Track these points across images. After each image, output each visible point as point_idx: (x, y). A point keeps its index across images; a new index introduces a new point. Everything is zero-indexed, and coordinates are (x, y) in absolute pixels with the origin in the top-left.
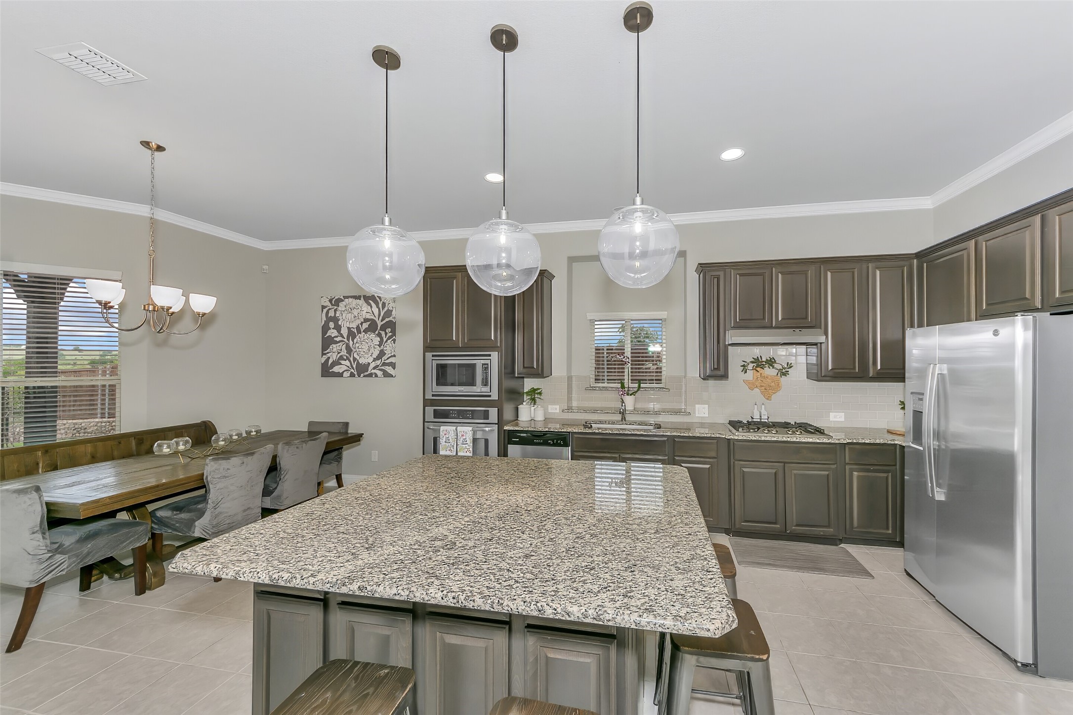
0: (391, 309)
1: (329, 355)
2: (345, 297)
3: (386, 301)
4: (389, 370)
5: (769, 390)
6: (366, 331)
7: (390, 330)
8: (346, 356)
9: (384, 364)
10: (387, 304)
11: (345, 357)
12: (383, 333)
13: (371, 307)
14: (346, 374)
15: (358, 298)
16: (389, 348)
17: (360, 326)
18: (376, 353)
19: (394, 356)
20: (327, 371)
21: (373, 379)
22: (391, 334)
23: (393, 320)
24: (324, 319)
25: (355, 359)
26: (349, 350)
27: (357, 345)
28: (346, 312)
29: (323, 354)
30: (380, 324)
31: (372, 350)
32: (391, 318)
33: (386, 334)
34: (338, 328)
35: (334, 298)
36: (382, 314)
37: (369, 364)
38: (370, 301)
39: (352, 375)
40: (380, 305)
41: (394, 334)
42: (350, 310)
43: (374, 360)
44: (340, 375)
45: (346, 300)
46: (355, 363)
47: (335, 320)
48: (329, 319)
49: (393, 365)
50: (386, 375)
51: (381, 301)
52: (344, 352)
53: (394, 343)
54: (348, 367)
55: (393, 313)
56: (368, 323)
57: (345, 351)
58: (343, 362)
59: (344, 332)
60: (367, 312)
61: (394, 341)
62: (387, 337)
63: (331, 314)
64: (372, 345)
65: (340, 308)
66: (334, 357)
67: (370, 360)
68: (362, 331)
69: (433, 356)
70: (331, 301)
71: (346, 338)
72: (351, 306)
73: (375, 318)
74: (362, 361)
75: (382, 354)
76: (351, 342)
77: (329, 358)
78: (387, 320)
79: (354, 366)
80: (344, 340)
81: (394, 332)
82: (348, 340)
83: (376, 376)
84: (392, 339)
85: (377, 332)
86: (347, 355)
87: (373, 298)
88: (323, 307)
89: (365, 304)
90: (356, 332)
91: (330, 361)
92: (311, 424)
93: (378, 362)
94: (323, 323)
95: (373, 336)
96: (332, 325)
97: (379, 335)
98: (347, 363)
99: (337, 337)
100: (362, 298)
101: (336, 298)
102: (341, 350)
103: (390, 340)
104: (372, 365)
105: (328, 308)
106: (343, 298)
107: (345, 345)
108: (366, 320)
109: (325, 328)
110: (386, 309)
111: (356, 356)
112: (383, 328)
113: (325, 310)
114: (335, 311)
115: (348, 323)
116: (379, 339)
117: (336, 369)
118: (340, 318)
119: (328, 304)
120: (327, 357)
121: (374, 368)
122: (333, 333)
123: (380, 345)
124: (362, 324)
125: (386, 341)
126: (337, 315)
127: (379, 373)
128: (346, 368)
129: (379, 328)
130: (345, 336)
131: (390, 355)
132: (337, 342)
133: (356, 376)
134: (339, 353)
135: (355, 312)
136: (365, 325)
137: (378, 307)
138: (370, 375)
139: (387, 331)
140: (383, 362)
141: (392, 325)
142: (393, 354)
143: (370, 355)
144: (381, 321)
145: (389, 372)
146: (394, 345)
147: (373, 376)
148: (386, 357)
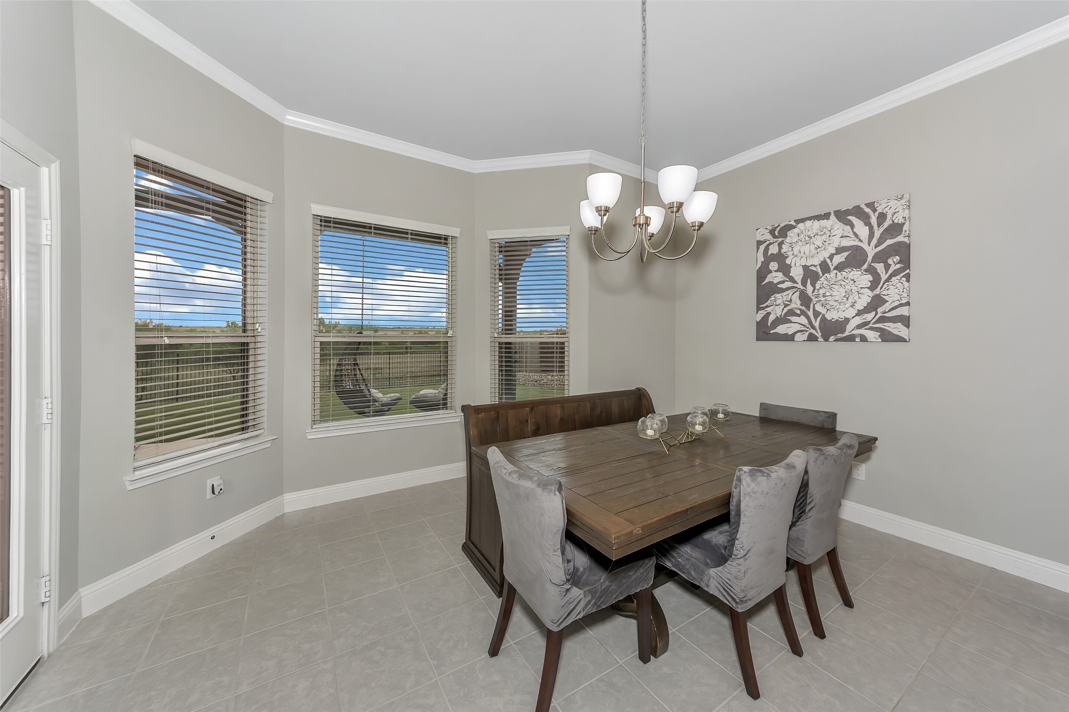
0: (901, 221)
1: (769, 309)
2: (798, 222)
3: (887, 209)
4: (897, 329)
6: (840, 268)
7: (897, 258)
8: (800, 310)
9: (882, 319)
10: (889, 216)
11: (798, 312)
12: (880, 267)
13: (852, 226)
14: (798, 337)
15: (826, 216)
16: (893, 292)
17: (828, 261)
18: (862, 304)
19: (908, 304)
20: (764, 332)
21: (857, 345)
22: (898, 266)
23: (906, 240)
24: (761, 259)
25: (816, 314)
26: (805, 300)
27: (822, 292)
28: (800, 243)
29: (759, 309)
30: (871, 252)
31: (854, 297)
32: (900, 238)
33: (887, 267)
34: (785, 269)
35: (779, 226)
36: (878, 233)
37: (847, 320)
38: (850, 217)
39: (812, 338)
40: (874, 220)
41: (908, 267)
42: (807, 238)
43: (859, 313)
44: (790, 338)
45: (801, 225)
46: (819, 319)
47: (780, 258)
48: (769, 258)
49: (905, 321)
50: (887, 337)
51: (875, 210)
52: (796, 304)
53: (908, 281)
54: (804, 326)
55: (905, 228)
56: (846, 254)
57: (799, 302)
58: (794, 319)
59: (797, 273)
60: (842, 237)
61: (908, 277)
62: (890, 272)
63: (774, 250)
64: (854, 288)
65: (788, 240)
66: (777, 311)
67: (853, 312)
68: (832, 268)
70: (772, 232)
71: (800, 282)
72: (809, 233)
73: (860, 244)
74: (832, 316)
75: (877, 302)
76: (809, 288)
77: (769, 314)
78: (889, 242)
79: (817, 324)
80: (796, 285)
81: (906, 262)
82: (804, 283)
83: (864, 339)
84: (903, 274)
85: (865, 266)
86: (801, 307)
87: (857, 211)
88: (759, 243)
89: (839, 225)
90: (819, 271)
91: (772, 318)
92: (764, 407)
93: (869, 317)
94: (759, 265)
95: (855, 274)
96: (774, 266)
97: (871, 271)
98: (803, 320)
99: (783, 282)
100: (833, 217)
101: (782, 225)
102: (791, 301)
103: (898, 277)
104: (858, 320)
105: (768, 242)
106: (794, 224)
107: (798, 294)
108: (839, 250)
109: (763, 272)
110: (886, 224)
111: (818, 308)
112: (881, 257)
113: (762, 247)
114: (780, 245)
115: (804, 259)
116: (870, 278)
117: (781, 329)
118: (790, 253)
119: (769, 237)
120: (766, 312)
121: (859, 327)
122: (775, 277)
123: (872, 288)
124: (831, 257)
125: (888, 280)
126: (783, 251)
127: (871, 335)
128: (799, 328)
129: (870, 259)
130: (798, 279)
131: (897, 303)
132: (783, 290)
133: (820, 339)
134: (786, 306)
135: (818, 241)
136: (839, 259)
137: (868, 223)
138: (851, 338)
139: (890, 261)
140: (879, 315)
141: (903, 251)
142: (904, 301)
143: (848, 305)
144: (876, 247)
145: (896, 332)
146: (906, 284)
147: (858, 339)
148: (887, 307)
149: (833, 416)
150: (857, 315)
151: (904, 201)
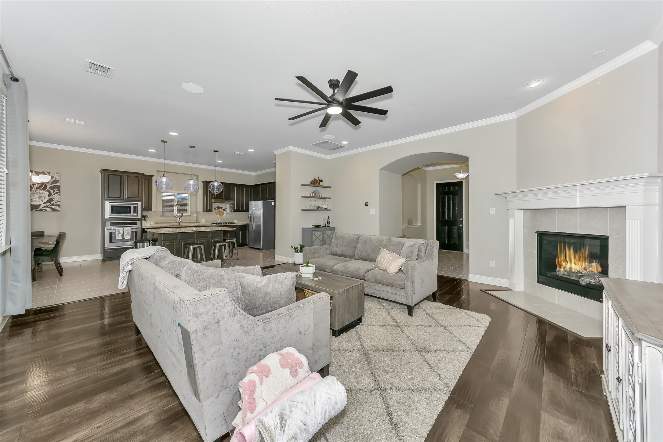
0: (58, 180)
3: (54, 175)
5: (221, 215)
6: (37, 189)
7: (57, 189)
9: (52, 205)
10: (54, 177)
12: (51, 191)
16: (56, 198)
18: (45, 200)
19: (60, 201)
21: (44, 212)
22: (57, 191)
23: (60, 185)
30: (48, 186)
31: (42, 198)
32: (58, 184)
33: (54, 191)
37: (40, 205)
41: (60, 192)
43: (44, 203)
49: (59, 206)
50: (54, 210)
51: (50, 175)
53: (60, 195)
55: (59, 182)
61: (60, 194)
62: (55, 192)
64: (42, 196)
67: (42, 203)
69: (109, 203)
74: (34, 203)
75: (50, 200)
78: (55, 184)
81: (59, 190)
83: (46, 210)
85: (46, 190)
93: (48, 204)
95: (43, 191)
97: (48, 191)
103: (57, 194)
104: (44, 205)
110: (54, 179)
112: (52, 188)
116: (48, 193)
121: (44, 207)
123: (49, 196)
125: (54, 195)
127: (48, 210)
129: (48, 188)
131: (57, 201)
138: (42, 210)
139: (55, 190)
140: (51, 204)
141: (59, 187)
142: (59, 201)
143: (40, 200)
144: (50, 185)
145: (56, 209)
146: (59, 196)
147: (44, 211)
148: (54, 202)
149: (43, 232)
150: (43, 203)
151: (58, 175)
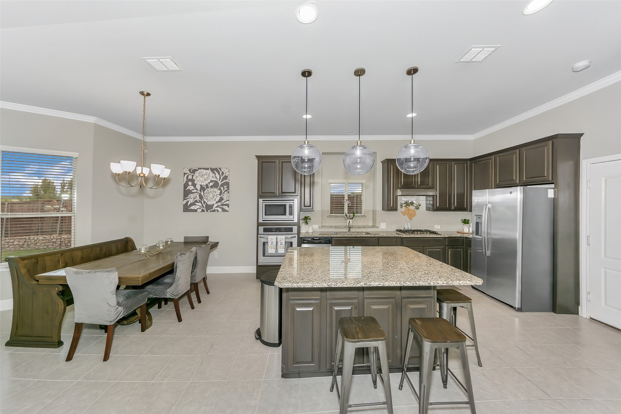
0: (227, 175)
1: (188, 200)
2: (199, 169)
3: (224, 171)
4: (226, 208)
5: (411, 216)
6: (212, 187)
7: (226, 186)
8: (199, 200)
9: (223, 205)
10: (224, 173)
11: (199, 201)
12: (222, 188)
13: (215, 174)
14: (199, 210)
15: (208, 169)
16: (225, 196)
17: (208, 184)
18: (217, 200)
19: (229, 200)
20: (186, 208)
21: (216, 213)
22: (226, 189)
24: (185, 180)
25: (204, 202)
26: (201, 197)
27: (206, 194)
28: (199, 177)
29: (184, 199)
30: (220, 183)
31: (215, 197)
32: (227, 181)
33: (224, 188)
34: (194, 185)
35: (192, 169)
36: (222, 178)
37: (213, 205)
38: (215, 171)
39: (203, 211)
40: (221, 173)
41: (229, 189)
42: (202, 175)
43: (217, 203)
44: (196, 211)
45: (200, 170)
46: (205, 204)
47: (192, 180)
48: (188, 180)
49: (228, 205)
50: (224, 210)
51: (221, 171)
52: (198, 198)
53: (229, 193)
54: (200, 206)
55: (228, 178)
56: (213, 183)
57: (199, 198)
58: (197, 204)
59: (198, 187)
60: (212, 177)
61: (229, 192)
62: (224, 190)
63: (190, 177)
64: (216, 194)
65: (195, 175)
66: (191, 201)
67: (214, 203)
68: (209, 187)
69: (263, 200)
70: (190, 170)
71: (199, 190)
72: (202, 174)
73: (217, 180)
74: (209, 203)
75: (221, 199)
76: (202, 193)
77: (188, 201)
78: (224, 181)
79: (204, 206)
80: (198, 191)
81: (228, 187)
82: (201, 191)
83: (218, 211)
84: (227, 192)
85: (218, 188)
86: (199, 199)
87: (216, 169)
88: (185, 174)
89: (211, 173)
90: (205, 187)
91: (189, 203)
92: (186, 238)
93: (219, 204)
94: (185, 182)
95: (216, 190)
96: (190, 183)
97: (220, 189)
98: (200, 204)
99: (193, 190)
100: (209, 169)
101: (193, 169)
102: (196, 197)
103: (226, 192)
104: (216, 205)
105: (188, 174)
106: (198, 169)
107: (198, 195)
108: (211, 181)
109: (186, 185)
110: (224, 175)
111: (205, 200)
112: (222, 185)
113: (186, 176)
114: (193, 176)
115: (201, 182)
116: (219, 191)
117: (193, 208)
118: (196, 180)
119: (188, 172)
120: (187, 201)
121: (216, 207)
122: (191, 188)
123: (220, 195)
124: (209, 183)
125: (224, 193)
126: (193, 178)
127: (220, 210)
128: (199, 207)
129: (220, 185)
130: (199, 189)
131: (226, 200)
132: (194, 193)
133: (205, 211)
134: (194, 199)
135: (205, 177)
136: (211, 184)
137: (219, 174)
138: (214, 211)
139: (224, 187)
140: (222, 203)
141: (227, 184)
142: (228, 200)
143: (214, 200)
144: (221, 182)
145: (226, 209)
146: (228, 195)
147: (216, 211)
148: (224, 201)
149: (208, 237)
150: (216, 203)
151: (228, 169)
